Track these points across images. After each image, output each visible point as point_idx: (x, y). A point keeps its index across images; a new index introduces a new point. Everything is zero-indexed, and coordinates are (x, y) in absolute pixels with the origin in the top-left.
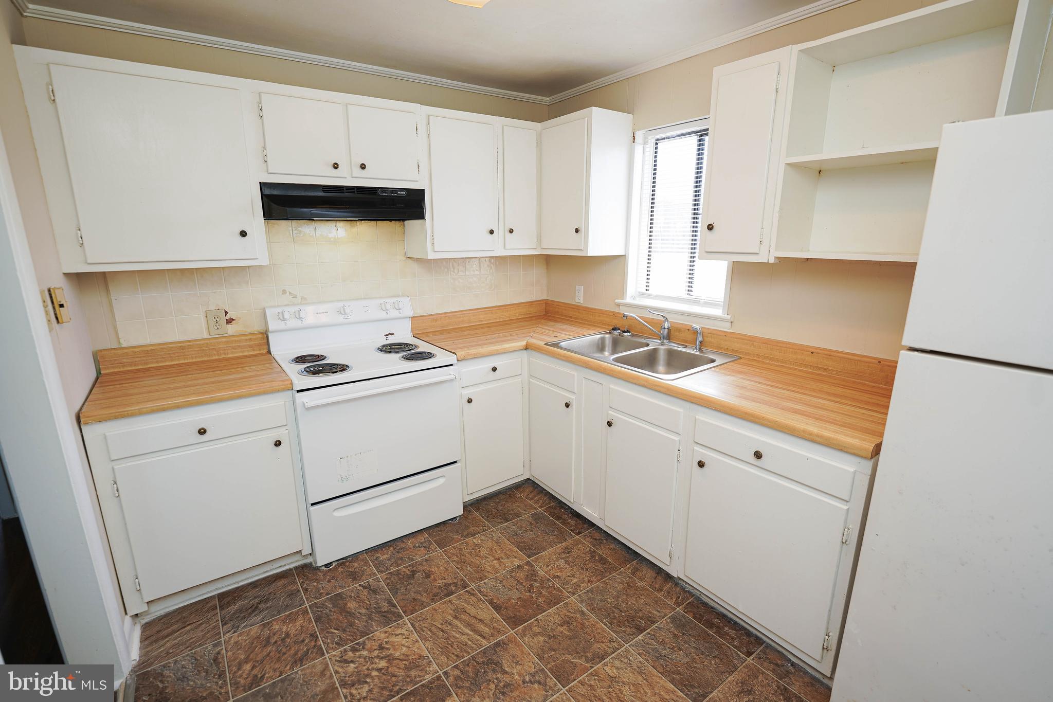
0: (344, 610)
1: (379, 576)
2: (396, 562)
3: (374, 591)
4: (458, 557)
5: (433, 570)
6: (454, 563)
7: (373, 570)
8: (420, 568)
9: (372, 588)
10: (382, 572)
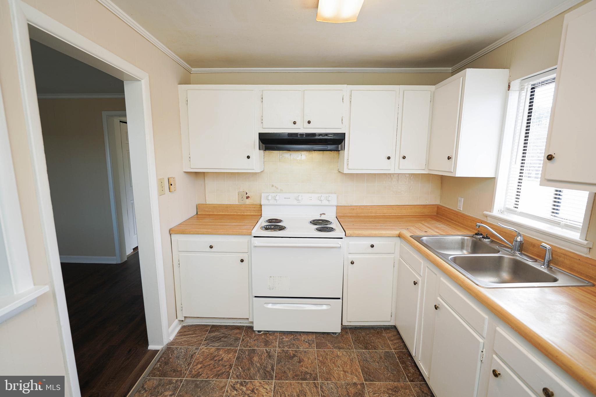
0: (251, 360)
1: (277, 349)
2: (289, 345)
3: (270, 356)
4: (323, 358)
5: (305, 359)
6: (319, 361)
7: (277, 344)
8: (299, 355)
9: (270, 354)
10: (280, 347)
